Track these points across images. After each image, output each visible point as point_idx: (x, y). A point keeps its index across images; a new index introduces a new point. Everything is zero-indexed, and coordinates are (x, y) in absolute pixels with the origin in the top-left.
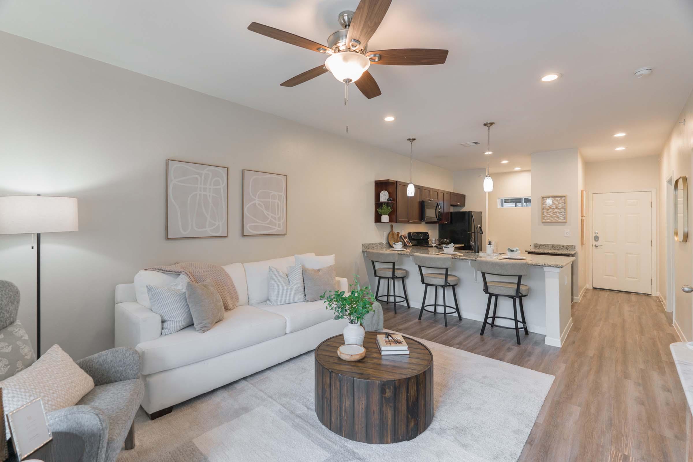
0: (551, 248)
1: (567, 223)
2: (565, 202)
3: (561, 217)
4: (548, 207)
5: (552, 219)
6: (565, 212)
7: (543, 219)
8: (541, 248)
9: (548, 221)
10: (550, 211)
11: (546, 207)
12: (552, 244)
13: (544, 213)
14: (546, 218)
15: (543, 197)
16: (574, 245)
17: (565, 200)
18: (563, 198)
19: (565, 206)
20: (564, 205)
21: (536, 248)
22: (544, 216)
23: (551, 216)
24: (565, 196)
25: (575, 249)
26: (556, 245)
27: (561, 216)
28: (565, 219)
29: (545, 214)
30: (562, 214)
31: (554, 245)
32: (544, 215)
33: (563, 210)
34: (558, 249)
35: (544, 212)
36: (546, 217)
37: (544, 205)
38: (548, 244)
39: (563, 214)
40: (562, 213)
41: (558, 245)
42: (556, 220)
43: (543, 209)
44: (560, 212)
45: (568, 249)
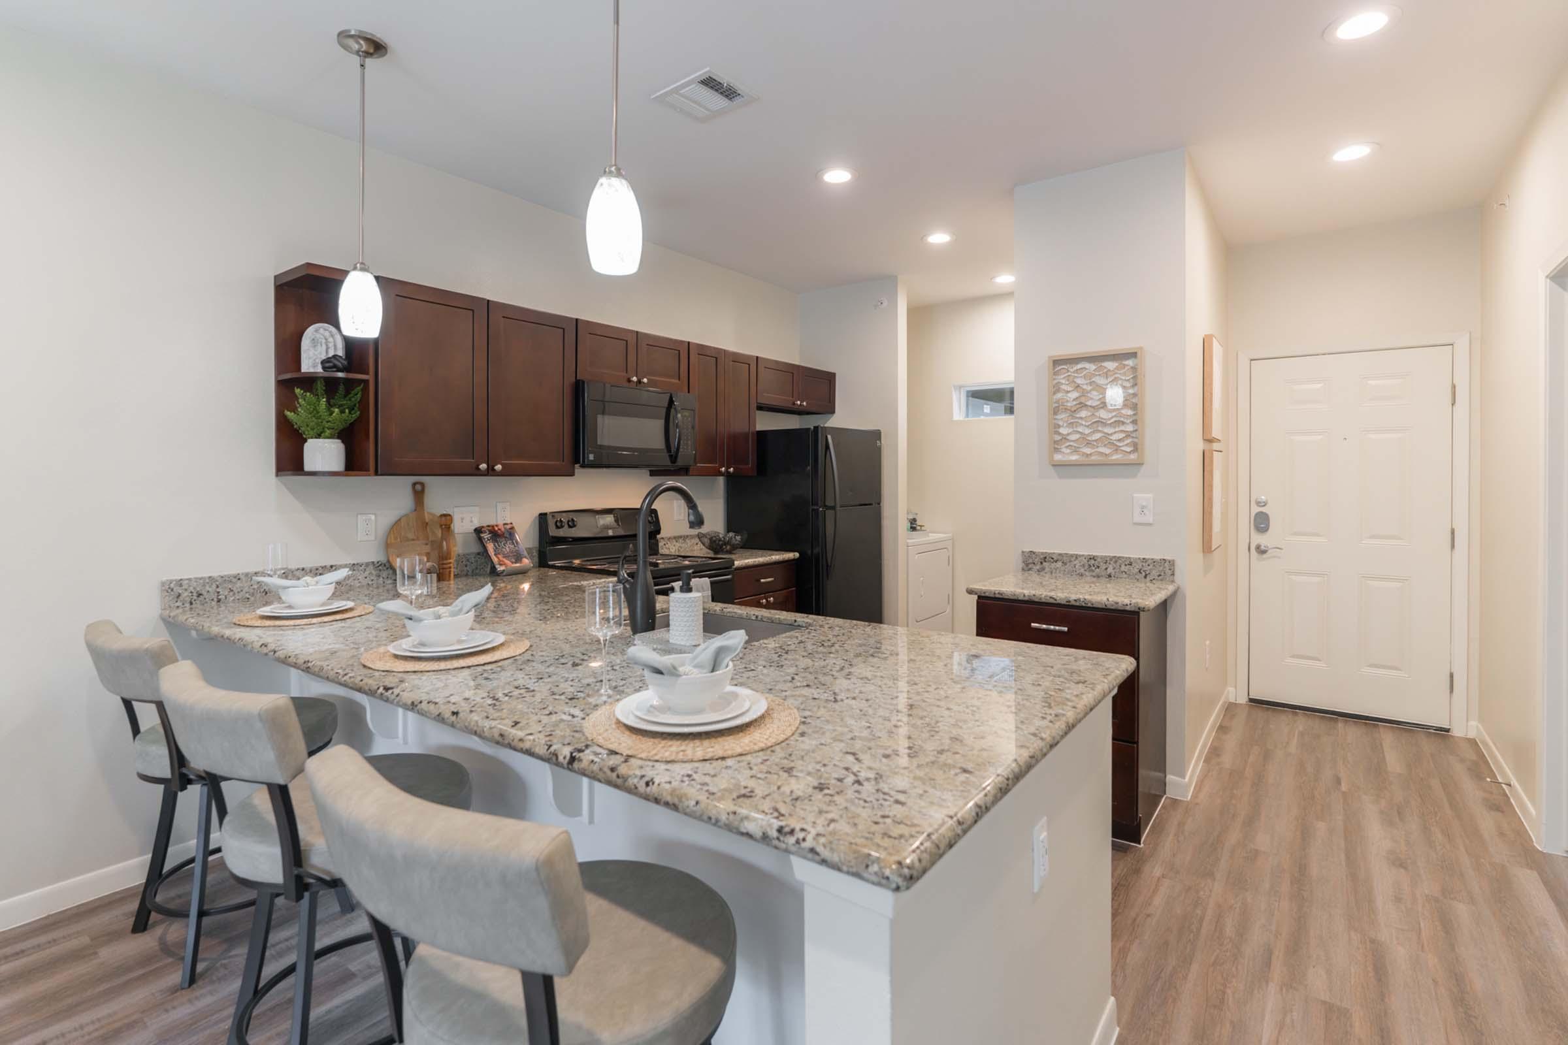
0: (1082, 570)
1: (1144, 467)
2: (1135, 378)
3: (1119, 440)
4: (1075, 403)
5: (1088, 451)
6: (1134, 422)
7: (1057, 450)
8: (1047, 570)
9: (1074, 458)
10: (1081, 418)
11: (1067, 401)
12: (1086, 553)
13: (1059, 426)
14: (1067, 447)
15: (1056, 362)
16: (1167, 557)
17: (1134, 369)
18: (1130, 362)
19: (1135, 395)
20: (1131, 391)
21: (1030, 569)
22: (1058, 438)
23: (1084, 437)
24: (1133, 355)
25: (1173, 574)
26: (1102, 557)
27: (1122, 435)
28: (1136, 448)
29: (1062, 430)
30: (1122, 428)
31: (1094, 558)
32: (1059, 434)
33: (1130, 412)
34: (1110, 576)
35: (1061, 423)
36: (1068, 444)
37: (1059, 395)
38: (1072, 556)
39: (1130, 428)
40: (1123, 423)
41: (1112, 558)
42: (1101, 454)
43: (1056, 412)
44: (1116, 421)
45: (1145, 577)
